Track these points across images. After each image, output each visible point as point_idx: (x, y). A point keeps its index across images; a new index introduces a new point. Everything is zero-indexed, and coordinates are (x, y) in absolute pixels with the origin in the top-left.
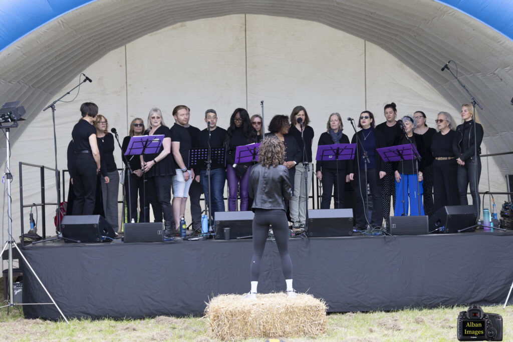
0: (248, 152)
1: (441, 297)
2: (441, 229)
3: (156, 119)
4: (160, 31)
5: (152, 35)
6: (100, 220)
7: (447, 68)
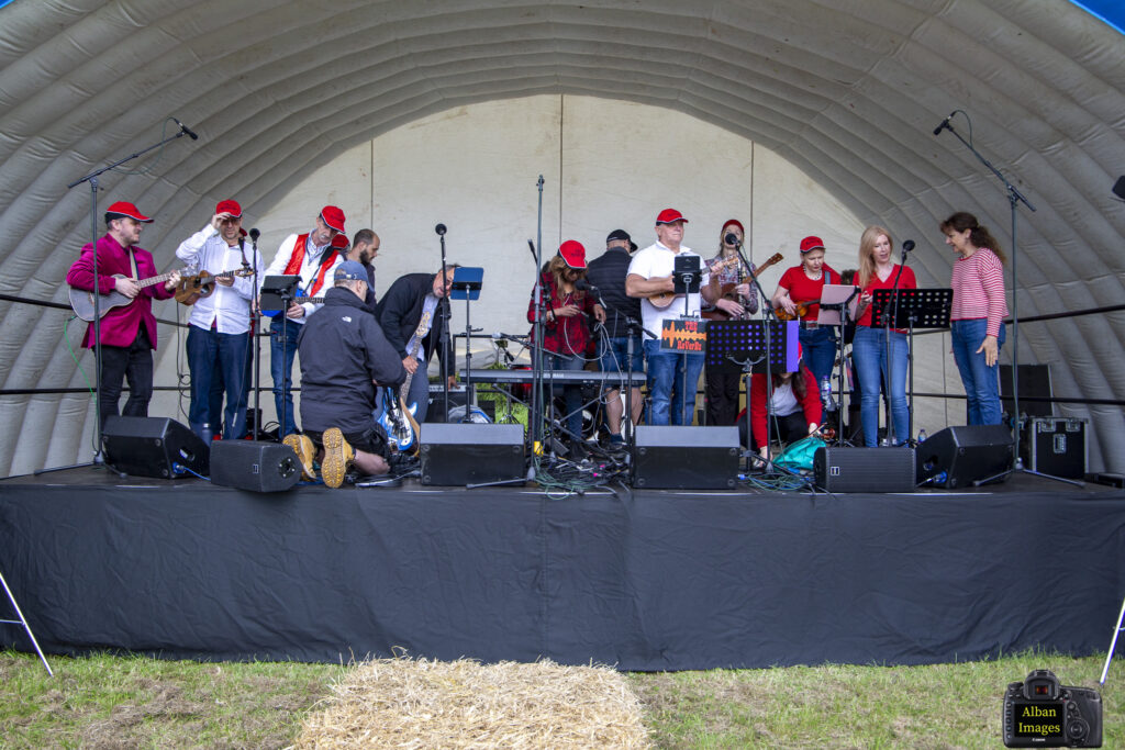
2: (938, 478)
4: (427, 120)
5: (413, 127)
6: (169, 429)
7: (948, 127)
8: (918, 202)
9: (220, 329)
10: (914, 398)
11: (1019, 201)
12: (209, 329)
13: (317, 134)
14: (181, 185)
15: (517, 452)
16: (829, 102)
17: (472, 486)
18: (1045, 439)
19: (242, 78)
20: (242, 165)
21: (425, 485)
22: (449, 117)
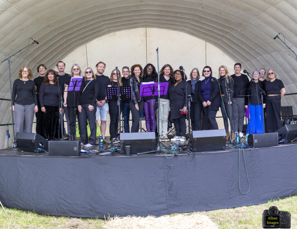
0: (149, 89)
2: (282, 141)
3: (76, 70)
4: (103, 37)
5: (99, 40)
6: (36, 137)
8: (257, 60)
13: (70, 43)
14: (30, 61)
15: (153, 141)
16: (233, 29)
20: (48, 53)
22: (110, 36)
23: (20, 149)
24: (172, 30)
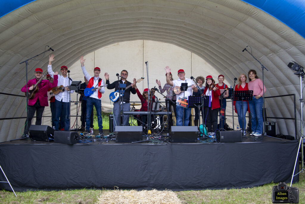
1: (248, 181)
4: (109, 46)
5: (105, 48)
6: (47, 128)
7: (246, 50)
8: (234, 68)
9: (63, 101)
10: (234, 117)
11: (264, 69)
12: (60, 101)
13: (81, 50)
15: (141, 133)
16: (212, 42)
17: (133, 142)
18: (267, 127)
19: (63, 35)
21: (116, 142)
22: (114, 45)
23: (33, 139)
24: (164, 42)
